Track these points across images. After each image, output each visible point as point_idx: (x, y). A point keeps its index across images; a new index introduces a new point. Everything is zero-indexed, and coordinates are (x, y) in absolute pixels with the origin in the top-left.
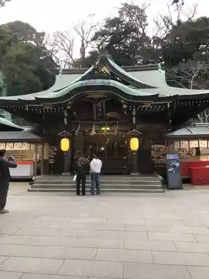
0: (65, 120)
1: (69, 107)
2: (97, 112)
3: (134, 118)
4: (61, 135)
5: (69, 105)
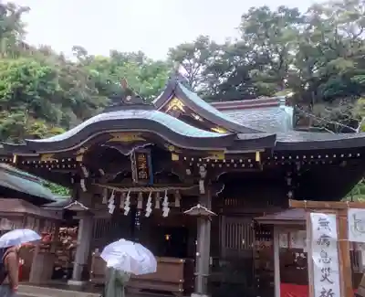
0: (82, 182)
1: (79, 159)
2: (139, 171)
3: (201, 184)
4: (71, 209)
5: (80, 154)
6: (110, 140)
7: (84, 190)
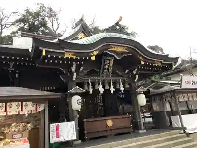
0: (75, 74)
4: (73, 92)
5: (94, 55)
6: (111, 49)
7: (74, 79)
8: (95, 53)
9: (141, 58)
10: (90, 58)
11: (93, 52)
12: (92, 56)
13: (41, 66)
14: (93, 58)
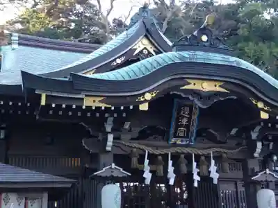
2: (178, 126)
4: (104, 175)
5: (146, 101)
6: (186, 87)
7: (108, 148)
8: (148, 96)
9: (260, 105)
10: (136, 107)
11: (143, 94)
12: (142, 102)
13: (43, 120)
14: (144, 107)
